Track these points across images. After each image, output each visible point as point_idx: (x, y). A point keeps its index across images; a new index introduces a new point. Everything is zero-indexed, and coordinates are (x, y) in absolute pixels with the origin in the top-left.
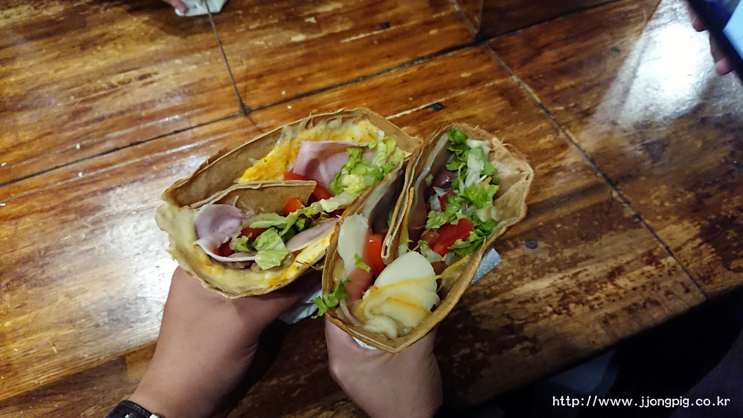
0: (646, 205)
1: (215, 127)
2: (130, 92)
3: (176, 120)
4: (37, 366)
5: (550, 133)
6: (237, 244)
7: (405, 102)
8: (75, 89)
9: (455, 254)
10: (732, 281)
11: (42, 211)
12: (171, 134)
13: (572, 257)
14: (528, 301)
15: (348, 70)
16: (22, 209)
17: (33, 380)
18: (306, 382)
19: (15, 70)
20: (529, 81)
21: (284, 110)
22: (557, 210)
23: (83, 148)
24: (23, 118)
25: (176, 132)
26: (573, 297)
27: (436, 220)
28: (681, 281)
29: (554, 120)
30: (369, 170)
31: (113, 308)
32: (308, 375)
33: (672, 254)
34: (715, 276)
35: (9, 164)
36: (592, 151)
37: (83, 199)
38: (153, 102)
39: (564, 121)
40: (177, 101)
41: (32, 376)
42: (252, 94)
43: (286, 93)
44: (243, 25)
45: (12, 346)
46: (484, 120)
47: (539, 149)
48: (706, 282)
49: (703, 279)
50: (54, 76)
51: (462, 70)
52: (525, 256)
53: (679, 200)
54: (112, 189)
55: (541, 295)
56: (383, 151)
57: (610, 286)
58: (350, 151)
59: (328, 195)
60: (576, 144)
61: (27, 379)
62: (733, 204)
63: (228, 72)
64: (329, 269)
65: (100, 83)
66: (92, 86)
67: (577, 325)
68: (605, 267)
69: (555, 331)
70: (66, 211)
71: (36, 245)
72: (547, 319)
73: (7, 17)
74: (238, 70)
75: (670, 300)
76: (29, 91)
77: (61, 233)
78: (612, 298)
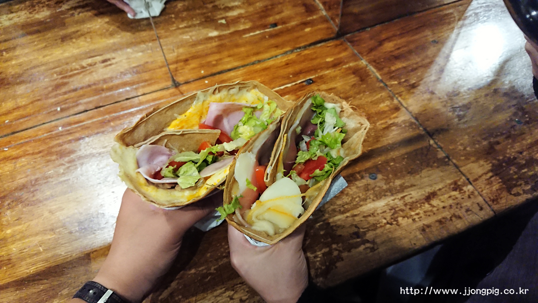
0: (453, 149)
1: (154, 95)
2: (96, 71)
3: (127, 91)
4: (29, 261)
5: (388, 100)
6: (166, 172)
7: (287, 79)
8: (57, 69)
9: (316, 180)
10: (512, 202)
11: (33, 154)
12: (123, 100)
13: (401, 186)
14: (370, 216)
15: (248, 56)
16: (19, 153)
17: (26, 269)
18: (215, 272)
19: (16, 56)
20: (374, 64)
21: (202, 84)
22: (391, 153)
23: (62, 110)
24: (21, 89)
25: (127, 99)
26: (401, 213)
27: (302, 157)
28: (477, 202)
29: (390, 91)
30: (258, 123)
31: (81, 221)
32: (216, 267)
33: (471, 183)
34: (501, 198)
35: (11, 121)
36: (416, 112)
37: (62, 145)
38: (111, 78)
39: (397, 92)
40: (128, 78)
41: (25, 267)
42: (180, 73)
43: (204, 72)
44: (175, 25)
45: (12, 247)
46: (342, 91)
47: (380, 111)
48: (495, 203)
49: (493, 201)
50: (42, 60)
51: (327, 56)
52: (368, 185)
53: (477, 146)
54: (83, 138)
55: (379, 211)
56: (267, 110)
57: (427, 205)
58: (245, 110)
59: (229, 140)
60: (406, 108)
61: (21, 270)
62: (514, 149)
63: (164, 57)
64: (229, 189)
65: (75, 65)
66: (69, 67)
67: (404, 232)
68: (424, 192)
69: (388, 236)
70: (50, 153)
71: (29, 177)
72: (383, 228)
73: (10, 19)
74: (171, 56)
75: (469, 215)
76: (25, 70)
77: (46, 169)
78: (428, 214)
